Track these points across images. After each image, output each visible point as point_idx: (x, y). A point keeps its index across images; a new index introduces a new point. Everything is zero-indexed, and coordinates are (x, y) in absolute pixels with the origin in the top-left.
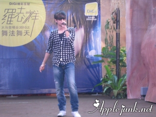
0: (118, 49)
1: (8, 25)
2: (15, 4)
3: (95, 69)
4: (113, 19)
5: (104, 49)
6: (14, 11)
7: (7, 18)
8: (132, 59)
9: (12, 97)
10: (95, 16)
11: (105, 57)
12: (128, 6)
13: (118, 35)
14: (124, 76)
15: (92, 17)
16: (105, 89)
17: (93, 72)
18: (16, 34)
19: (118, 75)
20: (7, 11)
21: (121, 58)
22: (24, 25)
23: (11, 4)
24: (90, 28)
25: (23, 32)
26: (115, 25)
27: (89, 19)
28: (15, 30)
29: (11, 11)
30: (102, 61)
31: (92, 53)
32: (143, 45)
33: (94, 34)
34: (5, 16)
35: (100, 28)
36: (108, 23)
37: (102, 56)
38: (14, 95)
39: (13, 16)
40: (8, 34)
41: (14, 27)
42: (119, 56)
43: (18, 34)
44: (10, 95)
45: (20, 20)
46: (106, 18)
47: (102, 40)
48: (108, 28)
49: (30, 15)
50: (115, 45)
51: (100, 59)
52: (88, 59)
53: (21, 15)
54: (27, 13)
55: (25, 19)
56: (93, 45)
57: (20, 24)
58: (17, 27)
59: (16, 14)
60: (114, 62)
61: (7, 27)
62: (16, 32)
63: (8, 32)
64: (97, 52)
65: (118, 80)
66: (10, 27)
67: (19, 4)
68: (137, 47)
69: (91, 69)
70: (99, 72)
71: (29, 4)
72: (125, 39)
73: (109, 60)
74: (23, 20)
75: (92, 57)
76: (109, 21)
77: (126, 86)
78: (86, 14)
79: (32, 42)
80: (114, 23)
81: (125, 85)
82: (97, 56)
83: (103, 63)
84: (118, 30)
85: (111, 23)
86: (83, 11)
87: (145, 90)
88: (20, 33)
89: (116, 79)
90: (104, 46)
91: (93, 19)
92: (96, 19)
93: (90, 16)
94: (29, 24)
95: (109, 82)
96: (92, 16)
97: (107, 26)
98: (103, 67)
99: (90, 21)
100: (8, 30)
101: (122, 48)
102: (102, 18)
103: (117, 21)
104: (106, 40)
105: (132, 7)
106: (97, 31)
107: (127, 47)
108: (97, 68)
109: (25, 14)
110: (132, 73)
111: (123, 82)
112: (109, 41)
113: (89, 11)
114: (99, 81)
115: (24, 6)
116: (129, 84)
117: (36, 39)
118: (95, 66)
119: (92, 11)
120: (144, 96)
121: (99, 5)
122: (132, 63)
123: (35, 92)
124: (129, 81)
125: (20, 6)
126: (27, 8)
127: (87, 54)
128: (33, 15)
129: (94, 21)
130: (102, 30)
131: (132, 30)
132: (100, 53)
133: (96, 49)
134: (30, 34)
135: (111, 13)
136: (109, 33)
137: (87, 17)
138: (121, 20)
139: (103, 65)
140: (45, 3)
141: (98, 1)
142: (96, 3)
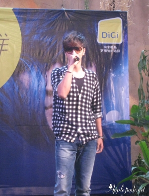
3: (117, 148)
5: (134, 109)
10: (117, 45)
11: (138, 125)
15: (112, 47)
17: (113, 153)
24: (108, 68)
27: (105, 51)
30: (133, 132)
31: (112, 117)
35: (127, 67)
36: (144, 57)
37: (132, 123)
47: (131, 92)
48: (144, 68)
51: (128, 128)
56: (114, 101)
64: (122, 115)
70: (126, 152)
73: (146, 130)
75: (111, 125)
76: (146, 55)
78: (100, 40)
82: (121, 122)
86: (94, 36)
90: (136, 103)
91: (113, 50)
92: (119, 51)
93: (107, 45)
96: (110, 45)
97: (142, 66)
99: (108, 54)
102: (129, 47)
104: (140, 91)
106: (120, 73)
108: (122, 145)
112: (146, 94)
113: (105, 35)
114: (126, 172)
118: (118, 142)
119: (110, 35)
121: (125, 23)
129: (114, 53)
132: (127, 116)
133: (119, 108)
137: (102, 46)
139: (133, 139)
140: (20, 21)
141: (123, 15)
142: (119, 20)
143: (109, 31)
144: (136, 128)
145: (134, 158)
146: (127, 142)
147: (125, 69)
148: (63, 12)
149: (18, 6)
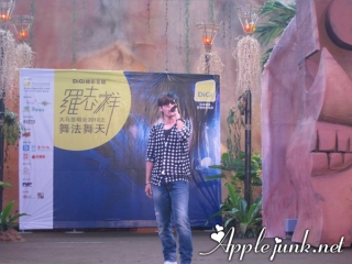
0: (248, 156)
1: (70, 116)
2: (81, 81)
3: (210, 188)
4: (240, 108)
5: (224, 156)
6: (80, 93)
7: (68, 104)
8: (271, 173)
9: (75, 232)
10: (211, 103)
11: (227, 170)
12: (264, 87)
13: (248, 134)
14: (257, 201)
15: (207, 104)
16: (227, 222)
17: (207, 193)
18: (82, 131)
19: (248, 198)
20: (68, 93)
21: (252, 172)
22: (96, 116)
23: (75, 81)
24: (203, 121)
25: (94, 126)
26: (244, 117)
27: (201, 108)
28: (82, 124)
29: (74, 93)
30: (223, 176)
31: (206, 163)
32: (289, 151)
33: (208, 131)
34: (65, 101)
35: (219, 121)
36: (233, 113)
37: (222, 168)
38: (77, 230)
39: (79, 101)
40: (71, 130)
41: (79, 119)
42: (251, 168)
43: (85, 131)
44: (72, 230)
45: (89, 107)
46: (230, 105)
47: (222, 142)
48: (232, 122)
49: (106, 101)
50: (243, 149)
51: (219, 172)
52: (199, 173)
53: (91, 100)
54: (100, 96)
55: (97, 105)
56: (208, 150)
57: (89, 114)
58: (85, 120)
59: (83, 98)
60: (242, 178)
61: (68, 119)
62: (83, 127)
63: (70, 126)
64: (215, 161)
65: (248, 207)
66: (73, 119)
67: (88, 82)
68: (280, 153)
69: (204, 189)
70: (217, 192)
71: (104, 81)
72: (259, 140)
73: (234, 174)
74: (95, 108)
75: (205, 169)
76: (234, 111)
77: (261, 216)
78: (197, 99)
79: (108, 143)
80: (242, 114)
81: (259, 215)
82: (213, 167)
83: (223, 179)
84: (248, 126)
85: (238, 113)
86: (192, 95)
87: (293, 224)
88: (88, 129)
89: (245, 205)
90: (226, 151)
91: (208, 107)
92: (212, 108)
93: (203, 103)
94: (104, 114)
95: (234, 211)
96: (206, 102)
97: (231, 120)
98: (223, 184)
99: (204, 110)
100: (70, 124)
101: (254, 155)
102: (221, 105)
103: (246, 110)
104: (229, 142)
105: (271, 88)
106: (213, 126)
107: (263, 153)
108: (214, 186)
109: (97, 99)
110: (271, 196)
111: (256, 211)
112: (234, 144)
113: (200, 94)
114: (216, 209)
115: (96, 86)
116: (266, 213)
117: (114, 139)
118: (210, 184)
119: (206, 95)
120: (291, 233)
121: (218, 84)
122: (271, 179)
123: (112, 225)
124: (266, 209)
125: (90, 86)
126: (101, 89)
127: (197, 163)
128: (111, 99)
129: (209, 110)
130: (222, 126)
131: (271, 125)
132: (218, 162)
133: (212, 156)
134: (105, 130)
135: (237, 97)
136: (233, 130)
137: (198, 103)
138: (253, 109)
139: (223, 182)
140: (130, 82)
141: (216, 78)
142: (213, 82)
143: (204, 91)
144: (226, 172)
145: (224, 197)
146: (218, 184)
147: (217, 123)
148: (165, 75)
149: (129, 70)
